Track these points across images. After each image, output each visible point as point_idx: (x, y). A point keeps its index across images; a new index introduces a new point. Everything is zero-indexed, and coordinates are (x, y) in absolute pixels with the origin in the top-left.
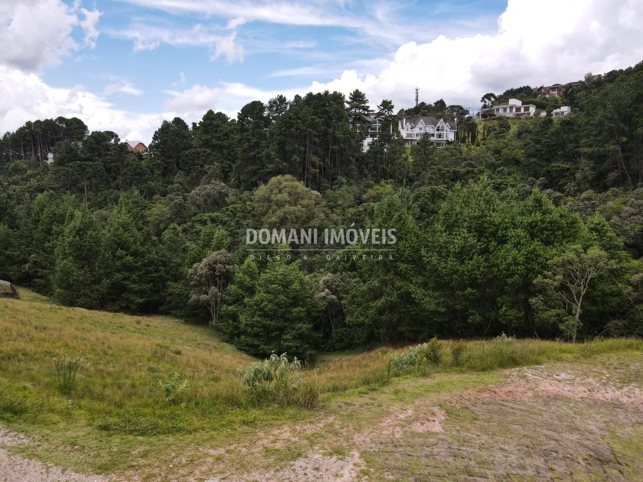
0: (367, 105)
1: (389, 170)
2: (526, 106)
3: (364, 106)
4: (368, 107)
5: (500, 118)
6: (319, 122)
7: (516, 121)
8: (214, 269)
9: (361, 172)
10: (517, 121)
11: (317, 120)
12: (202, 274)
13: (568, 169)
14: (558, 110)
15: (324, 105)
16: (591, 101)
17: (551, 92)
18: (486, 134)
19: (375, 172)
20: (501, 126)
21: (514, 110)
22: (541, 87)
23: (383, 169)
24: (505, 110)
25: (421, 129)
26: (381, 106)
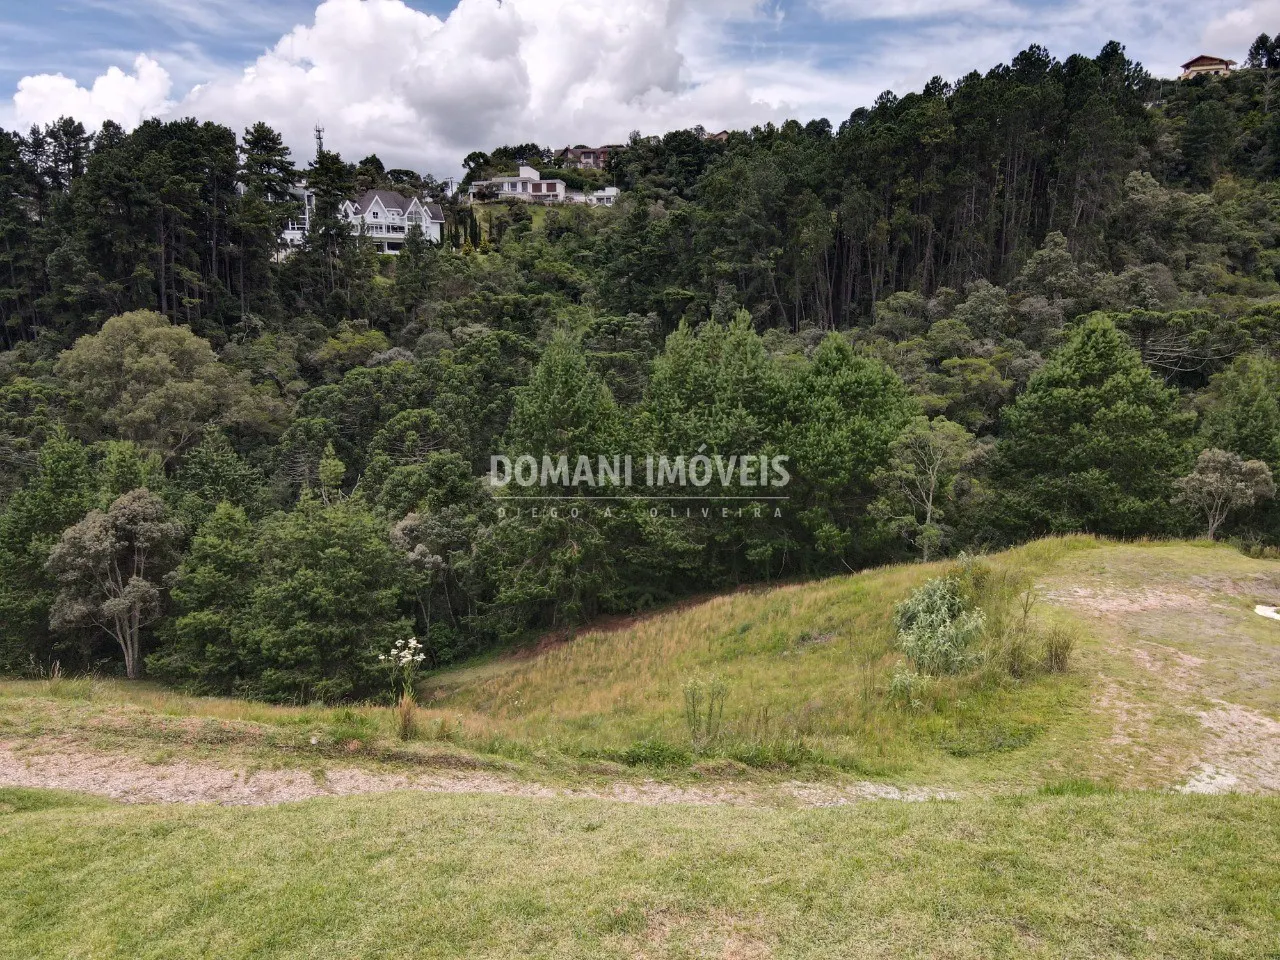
0: (289, 158)
1: (348, 300)
2: (550, 181)
3: (282, 162)
4: (292, 164)
5: (512, 202)
6: (193, 190)
7: (537, 208)
8: (130, 536)
9: (289, 303)
10: (542, 211)
11: (188, 186)
12: (104, 550)
13: (692, 299)
14: (600, 193)
15: (194, 153)
16: (710, 185)
17: (584, 161)
18: (494, 231)
19: (318, 304)
20: (518, 218)
21: (530, 188)
22: (567, 150)
23: (338, 297)
24: (514, 185)
25: (375, 215)
26: (316, 163)
